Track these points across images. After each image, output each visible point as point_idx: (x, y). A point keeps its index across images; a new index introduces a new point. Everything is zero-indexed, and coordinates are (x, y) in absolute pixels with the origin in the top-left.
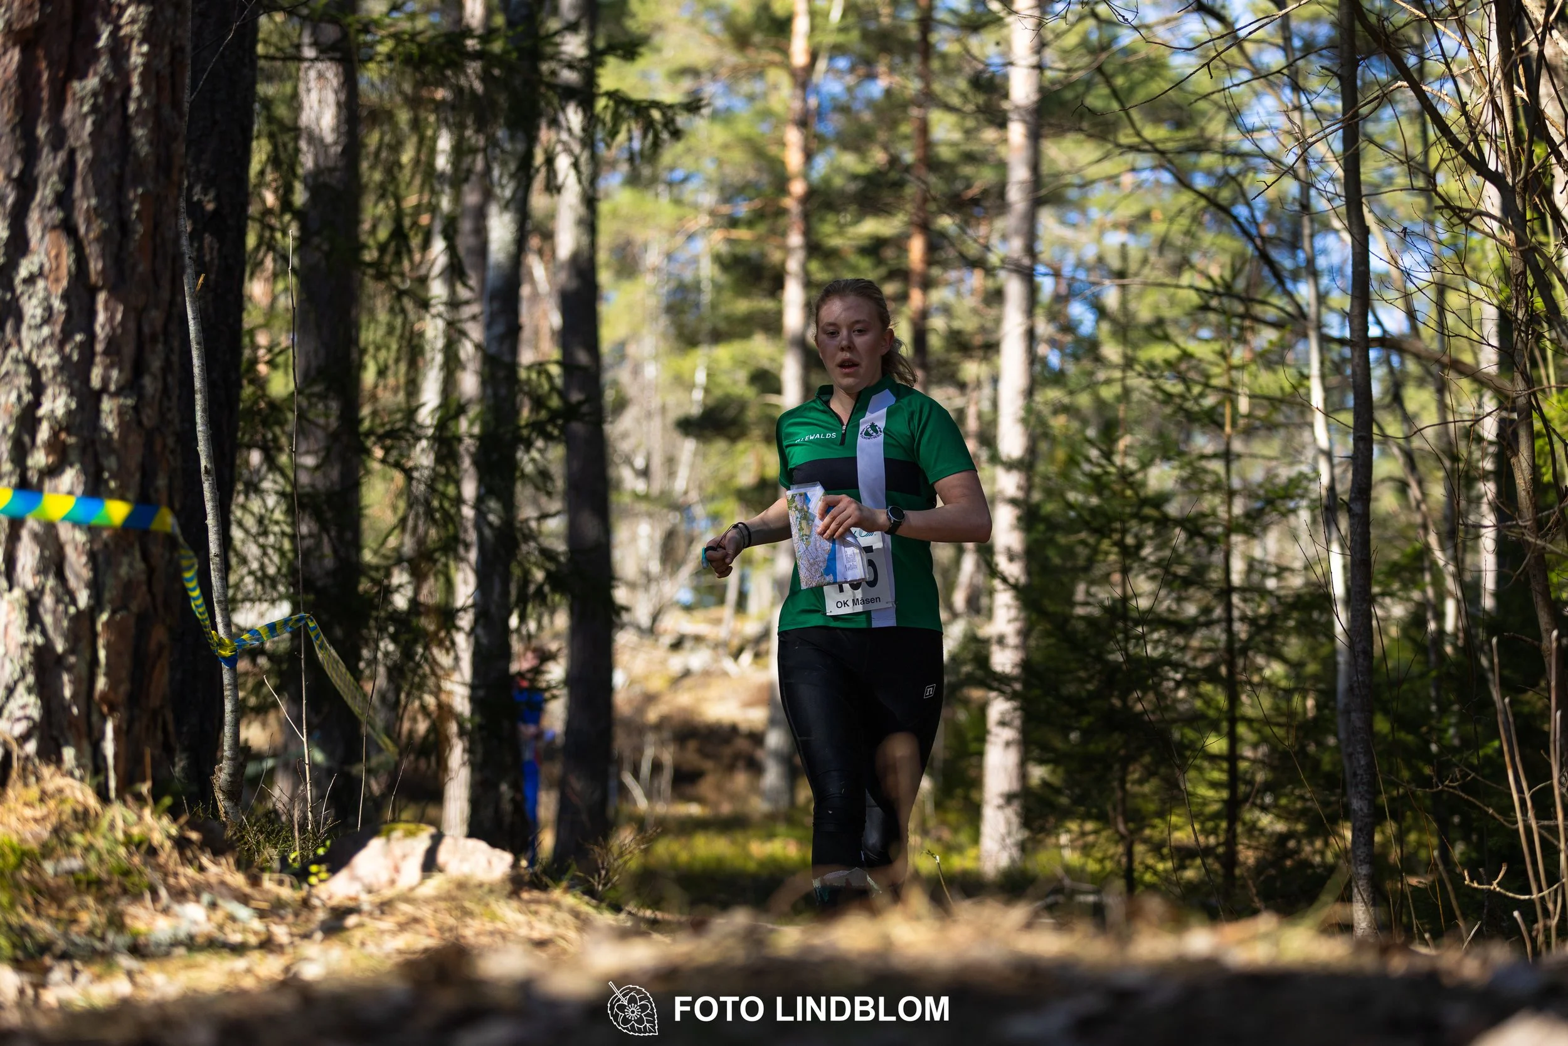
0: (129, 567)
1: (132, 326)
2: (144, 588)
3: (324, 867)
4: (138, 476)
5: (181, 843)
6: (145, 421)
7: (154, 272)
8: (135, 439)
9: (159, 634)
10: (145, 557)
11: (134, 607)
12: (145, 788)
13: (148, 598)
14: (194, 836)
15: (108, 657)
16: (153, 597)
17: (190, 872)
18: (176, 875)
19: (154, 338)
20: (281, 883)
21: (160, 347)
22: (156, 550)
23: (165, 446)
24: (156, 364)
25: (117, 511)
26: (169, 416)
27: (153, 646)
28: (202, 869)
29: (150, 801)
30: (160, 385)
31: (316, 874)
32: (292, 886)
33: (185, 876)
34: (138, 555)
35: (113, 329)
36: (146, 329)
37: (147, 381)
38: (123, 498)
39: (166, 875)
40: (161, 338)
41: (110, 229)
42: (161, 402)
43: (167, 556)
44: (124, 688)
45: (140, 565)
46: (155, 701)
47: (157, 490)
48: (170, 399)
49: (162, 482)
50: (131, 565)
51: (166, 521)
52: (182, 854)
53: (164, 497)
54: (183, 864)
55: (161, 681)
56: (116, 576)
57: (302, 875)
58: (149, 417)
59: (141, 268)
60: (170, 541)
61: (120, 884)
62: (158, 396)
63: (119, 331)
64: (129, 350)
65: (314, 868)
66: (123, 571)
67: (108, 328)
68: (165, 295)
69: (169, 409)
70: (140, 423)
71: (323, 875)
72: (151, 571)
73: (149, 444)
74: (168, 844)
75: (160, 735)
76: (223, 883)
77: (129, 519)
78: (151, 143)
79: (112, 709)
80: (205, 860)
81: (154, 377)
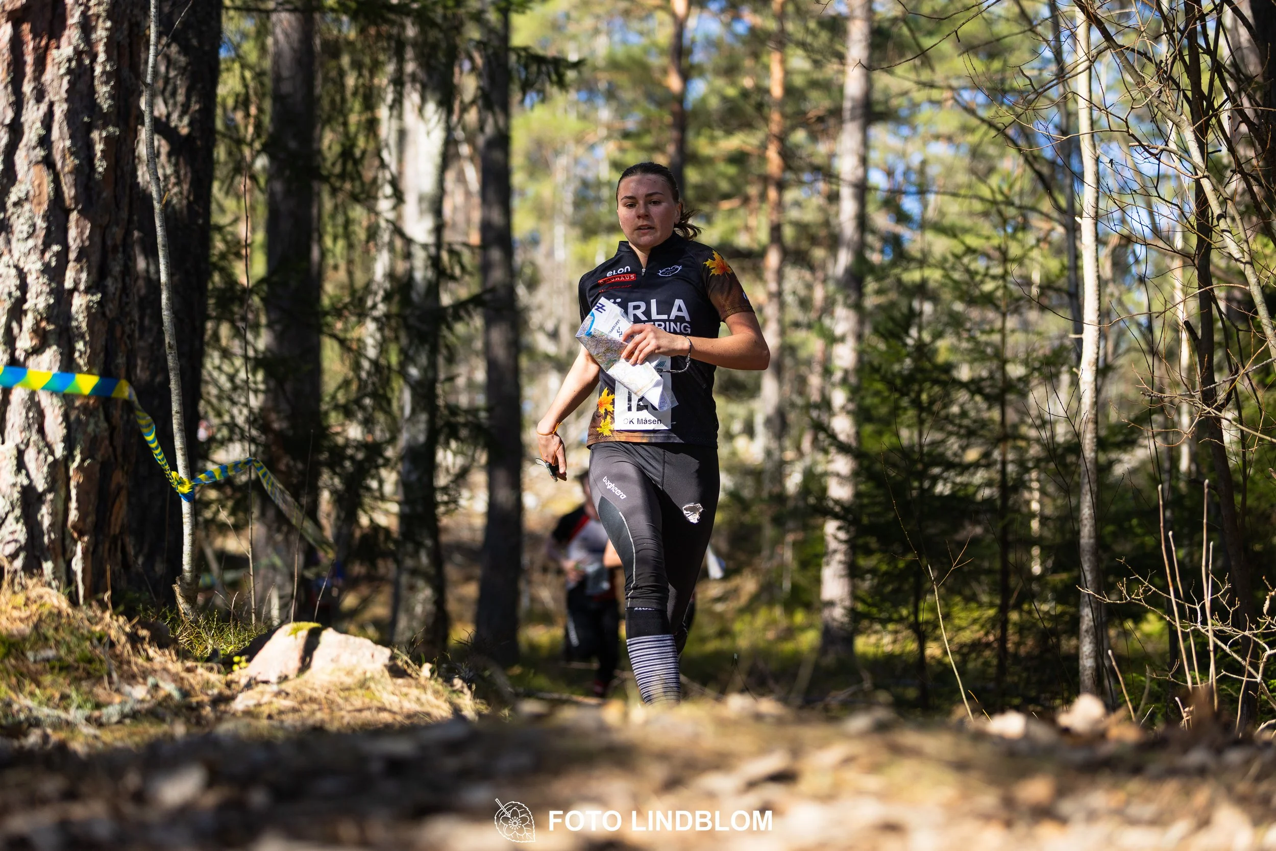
0: (96, 426)
1: (97, 239)
2: (107, 442)
3: (244, 658)
4: (102, 355)
5: (134, 639)
6: (108, 312)
7: (115, 197)
8: (99, 326)
9: (119, 477)
10: (108, 418)
11: (99, 457)
12: (107, 596)
13: (110, 449)
14: (144, 633)
15: (78, 494)
16: (114, 449)
17: (140, 661)
18: (129, 663)
19: (115, 248)
20: (211, 670)
21: (120, 255)
22: (117, 413)
23: (123, 332)
24: (117, 269)
25: (86, 383)
26: (127, 309)
27: (113, 486)
28: (149, 659)
29: (110, 605)
30: (120, 285)
31: (238, 663)
32: (219, 672)
33: (136, 664)
34: (102, 417)
35: (83, 241)
36: (109, 243)
37: (109, 282)
38: (89, 372)
39: (121, 663)
40: (121, 249)
41: (80, 164)
42: (120, 297)
43: (125, 417)
44: (90, 519)
45: (104, 425)
46: (115, 529)
47: (117, 367)
48: (127, 295)
49: (121, 360)
50: (96, 424)
51: (125, 391)
52: (134, 647)
53: (123, 372)
54: (134, 655)
55: (120, 513)
56: (85, 432)
57: (228, 664)
58: (111, 309)
59: (104, 195)
60: (128, 404)
61: (84, 669)
62: (118, 293)
63: (87, 243)
64: (96, 258)
65: (236, 659)
66: (90, 429)
67: (78, 241)
68: (124, 215)
69: (127, 304)
70: (104, 314)
71: (243, 664)
72: (112, 429)
73: (111, 331)
74: (123, 639)
75: (119, 554)
76: (165, 670)
77: (96, 389)
78: (112, 97)
79: (81, 534)
80: (151, 652)
81: (116, 279)
